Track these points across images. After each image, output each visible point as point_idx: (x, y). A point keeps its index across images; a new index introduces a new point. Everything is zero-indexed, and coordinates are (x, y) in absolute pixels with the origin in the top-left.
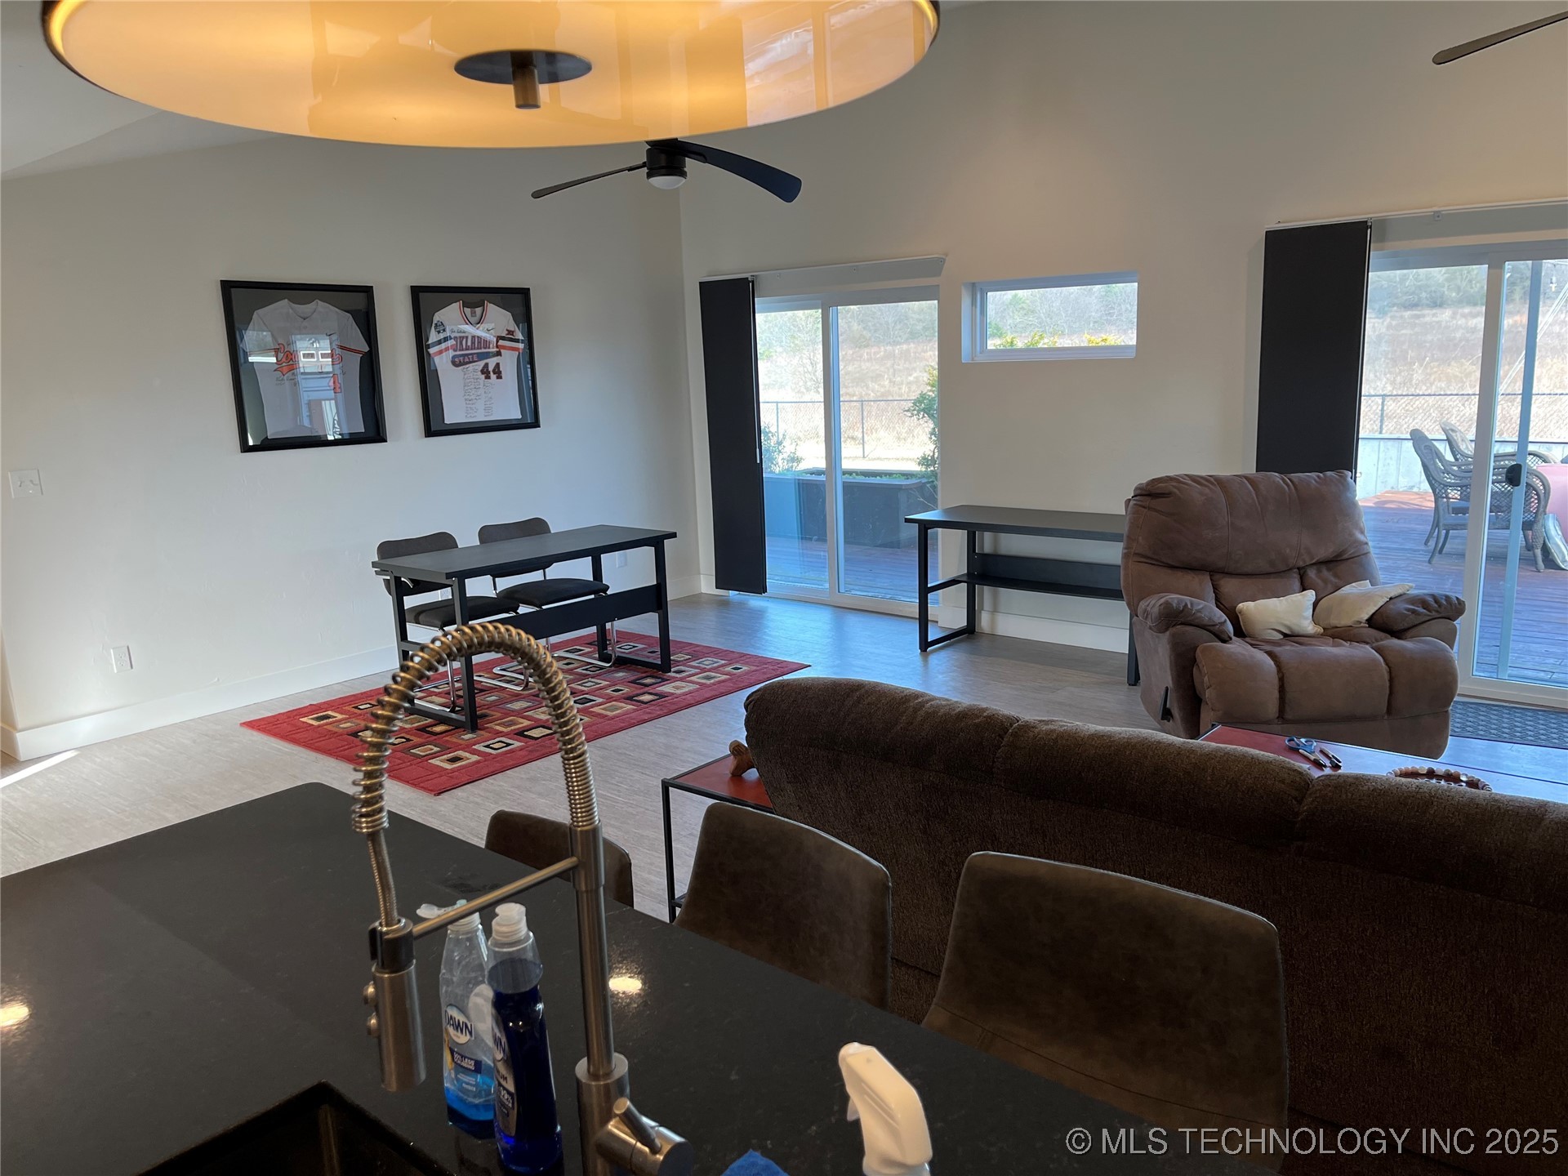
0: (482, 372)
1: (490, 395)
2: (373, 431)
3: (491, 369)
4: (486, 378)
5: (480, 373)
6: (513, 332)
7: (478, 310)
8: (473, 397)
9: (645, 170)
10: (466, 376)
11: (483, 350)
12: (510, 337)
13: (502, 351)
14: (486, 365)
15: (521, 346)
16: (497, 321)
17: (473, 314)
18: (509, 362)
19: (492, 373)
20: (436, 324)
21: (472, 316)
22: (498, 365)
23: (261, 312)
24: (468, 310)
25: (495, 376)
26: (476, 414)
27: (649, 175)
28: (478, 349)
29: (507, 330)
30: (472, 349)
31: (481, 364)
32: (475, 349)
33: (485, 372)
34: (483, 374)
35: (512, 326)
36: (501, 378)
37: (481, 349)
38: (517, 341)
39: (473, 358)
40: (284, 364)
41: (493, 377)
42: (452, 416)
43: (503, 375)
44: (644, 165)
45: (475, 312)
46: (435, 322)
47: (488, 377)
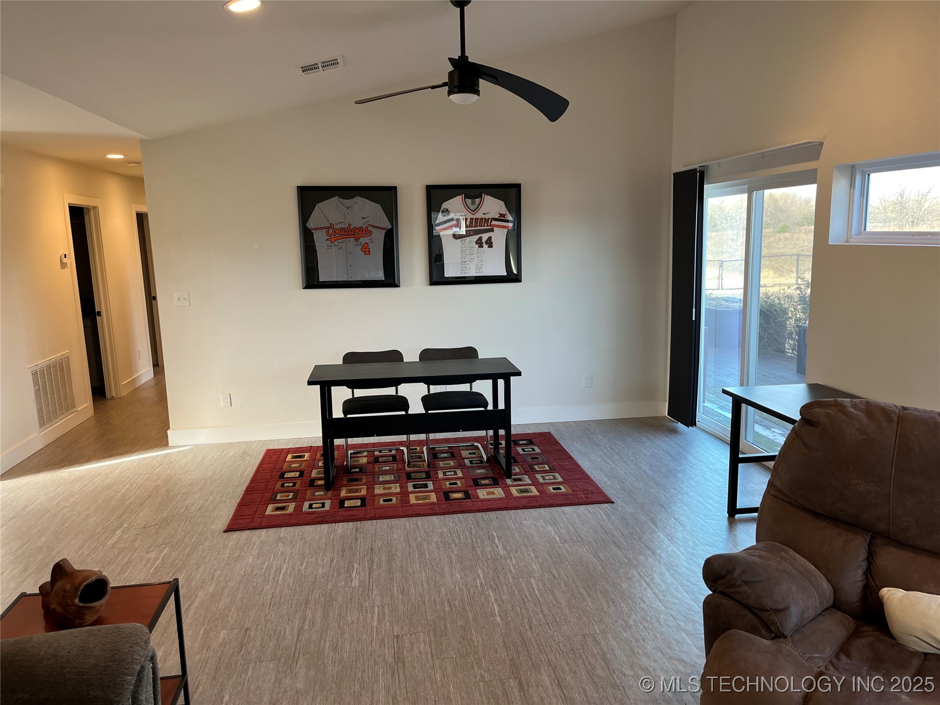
0: (477, 243)
1: (481, 259)
2: (390, 280)
3: (484, 240)
4: (479, 247)
5: (475, 243)
6: (505, 215)
7: (477, 201)
8: (468, 260)
9: (447, 88)
10: (463, 246)
11: (479, 228)
12: (502, 218)
13: (494, 228)
14: (481, 238)
15: (511, 225)
16: (492, 206)
17: (473, 203)
18: (499, 236)
19: (484, 243)
20: (443, 211)
21: (472, 205)
22: (490, 238)
23: (320, 204)
24: (469, 201)
25: (487, 246)
26: (469, 271)
27: (450, 93)
28: (475, 227)
29: (499, 214)
30: (470, 227)
31: (477, 237)
32: (472, 227)
33: (479, 243)
34: (477, 244)
35: (504, 210)
36: (492, 247)
37: (477, 227)
38: (508, 221)
39: (470, 233)
40: (333, 236)
41: (485, 246)
42: (449, 272)
43: (494, 245)
44: (444, 84)
45: (475, 202)
46: (442, 209)
47: (481, 246)
